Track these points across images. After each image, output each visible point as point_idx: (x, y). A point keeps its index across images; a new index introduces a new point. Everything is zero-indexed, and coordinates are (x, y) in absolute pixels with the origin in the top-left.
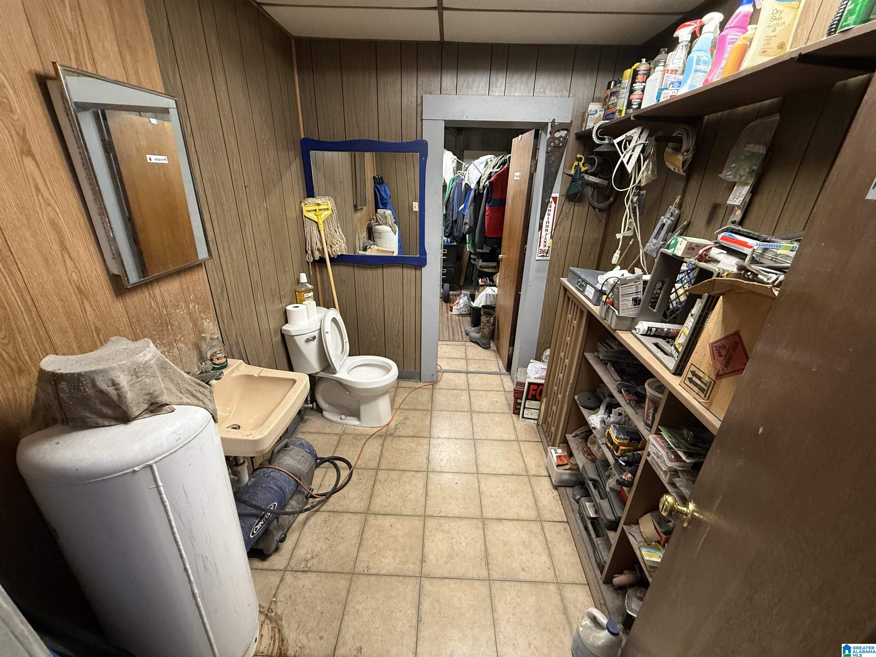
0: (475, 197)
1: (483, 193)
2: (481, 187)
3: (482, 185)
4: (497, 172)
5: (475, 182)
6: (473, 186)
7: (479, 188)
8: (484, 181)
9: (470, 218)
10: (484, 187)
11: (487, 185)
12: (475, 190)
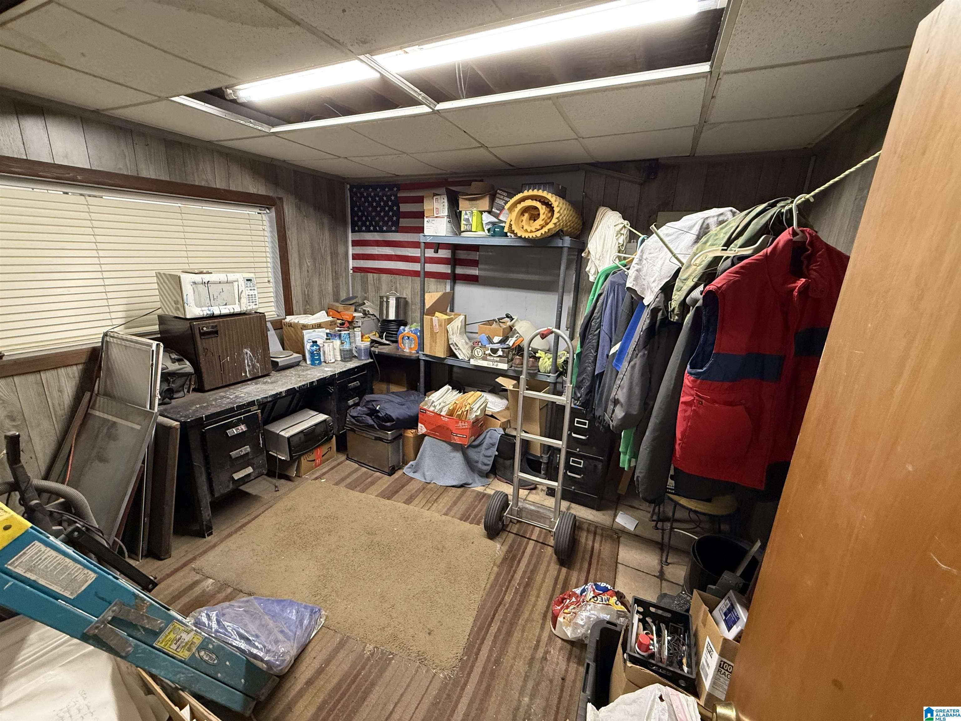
0: (651, 331)
1: (679, 325)
2: (675, 303)
3: (677, 297)
4: (741, 258)
5: (657, 287)
6: (649, 299)
7: (666, 307)
8: (686, 288)
9: (630, 389)
10: (684, 306)
11: (696, 301)
12: (655, 311)
